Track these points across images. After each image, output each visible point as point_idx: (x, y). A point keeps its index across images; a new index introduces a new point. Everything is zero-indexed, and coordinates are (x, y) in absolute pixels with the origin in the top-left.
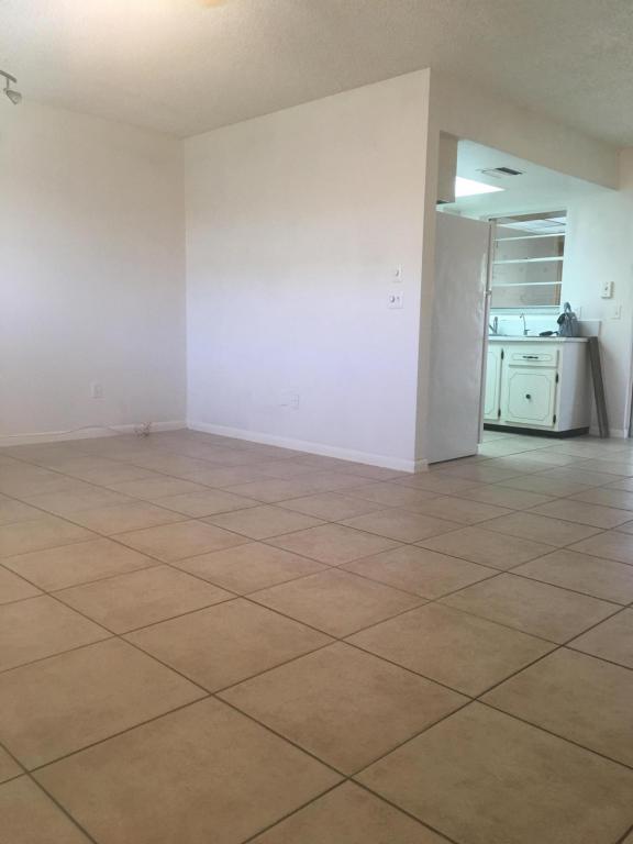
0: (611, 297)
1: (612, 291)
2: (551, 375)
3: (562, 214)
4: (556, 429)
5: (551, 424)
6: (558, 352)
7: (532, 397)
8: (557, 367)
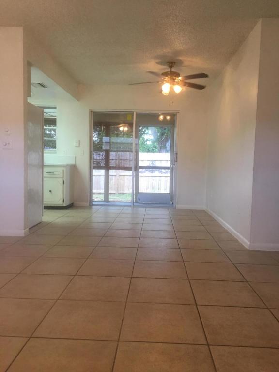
0: (79, 146)
1: (79, 144)
2: (61, 181)
3: (55, 108)
4: (65, 205)
5: (62, 203)
6: (63, 171)
7: (52, 191)
8: (63, 177)
